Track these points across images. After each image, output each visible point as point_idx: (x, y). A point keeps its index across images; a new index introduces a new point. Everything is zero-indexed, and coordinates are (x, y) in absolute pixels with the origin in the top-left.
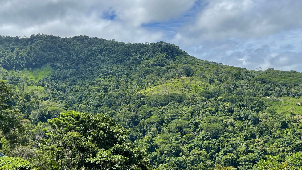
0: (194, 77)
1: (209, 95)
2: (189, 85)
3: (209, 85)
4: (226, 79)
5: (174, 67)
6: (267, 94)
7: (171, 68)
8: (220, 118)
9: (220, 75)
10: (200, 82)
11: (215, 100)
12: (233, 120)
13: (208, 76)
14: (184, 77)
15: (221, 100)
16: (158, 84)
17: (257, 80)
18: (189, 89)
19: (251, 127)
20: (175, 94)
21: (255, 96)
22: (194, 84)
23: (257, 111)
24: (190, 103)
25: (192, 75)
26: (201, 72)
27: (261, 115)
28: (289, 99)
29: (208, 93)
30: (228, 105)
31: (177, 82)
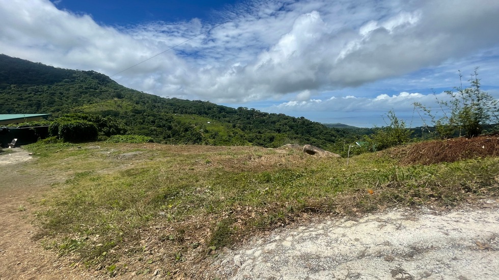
0: (124, 99)
1: (137, 112)
2: (121, 105)
3: (136, 105)
4: (148, 102)
5: (106, 91)
6: (174, 113)
7: (104, 92)
8: (147, 127)
9: (143, 99)
10: (129, 103)
11: (142, 115)
12: (156, 128)
13: (134, 99)
14: (116, 99)
15: (146, 115)
16: (94, 103)
17: (167, 104)
18: (121, 107)
19: (167, 131)
20: (111, 110)
21: (167, 113)
22: (125, 104)
23: (170, 122)
24: (123, 116)
25: (122, 98)
26: (129, 96)
27: (172, 124)
28: (187, 115)
29: (137, 110)
30: (151, 118)
31: (110, 101)
